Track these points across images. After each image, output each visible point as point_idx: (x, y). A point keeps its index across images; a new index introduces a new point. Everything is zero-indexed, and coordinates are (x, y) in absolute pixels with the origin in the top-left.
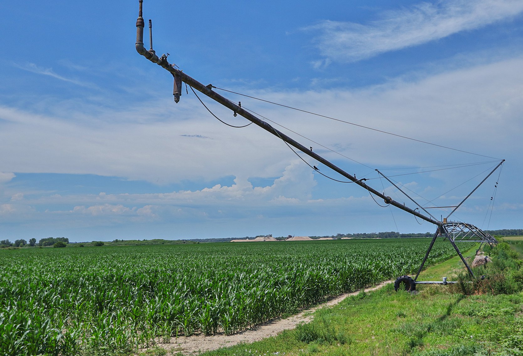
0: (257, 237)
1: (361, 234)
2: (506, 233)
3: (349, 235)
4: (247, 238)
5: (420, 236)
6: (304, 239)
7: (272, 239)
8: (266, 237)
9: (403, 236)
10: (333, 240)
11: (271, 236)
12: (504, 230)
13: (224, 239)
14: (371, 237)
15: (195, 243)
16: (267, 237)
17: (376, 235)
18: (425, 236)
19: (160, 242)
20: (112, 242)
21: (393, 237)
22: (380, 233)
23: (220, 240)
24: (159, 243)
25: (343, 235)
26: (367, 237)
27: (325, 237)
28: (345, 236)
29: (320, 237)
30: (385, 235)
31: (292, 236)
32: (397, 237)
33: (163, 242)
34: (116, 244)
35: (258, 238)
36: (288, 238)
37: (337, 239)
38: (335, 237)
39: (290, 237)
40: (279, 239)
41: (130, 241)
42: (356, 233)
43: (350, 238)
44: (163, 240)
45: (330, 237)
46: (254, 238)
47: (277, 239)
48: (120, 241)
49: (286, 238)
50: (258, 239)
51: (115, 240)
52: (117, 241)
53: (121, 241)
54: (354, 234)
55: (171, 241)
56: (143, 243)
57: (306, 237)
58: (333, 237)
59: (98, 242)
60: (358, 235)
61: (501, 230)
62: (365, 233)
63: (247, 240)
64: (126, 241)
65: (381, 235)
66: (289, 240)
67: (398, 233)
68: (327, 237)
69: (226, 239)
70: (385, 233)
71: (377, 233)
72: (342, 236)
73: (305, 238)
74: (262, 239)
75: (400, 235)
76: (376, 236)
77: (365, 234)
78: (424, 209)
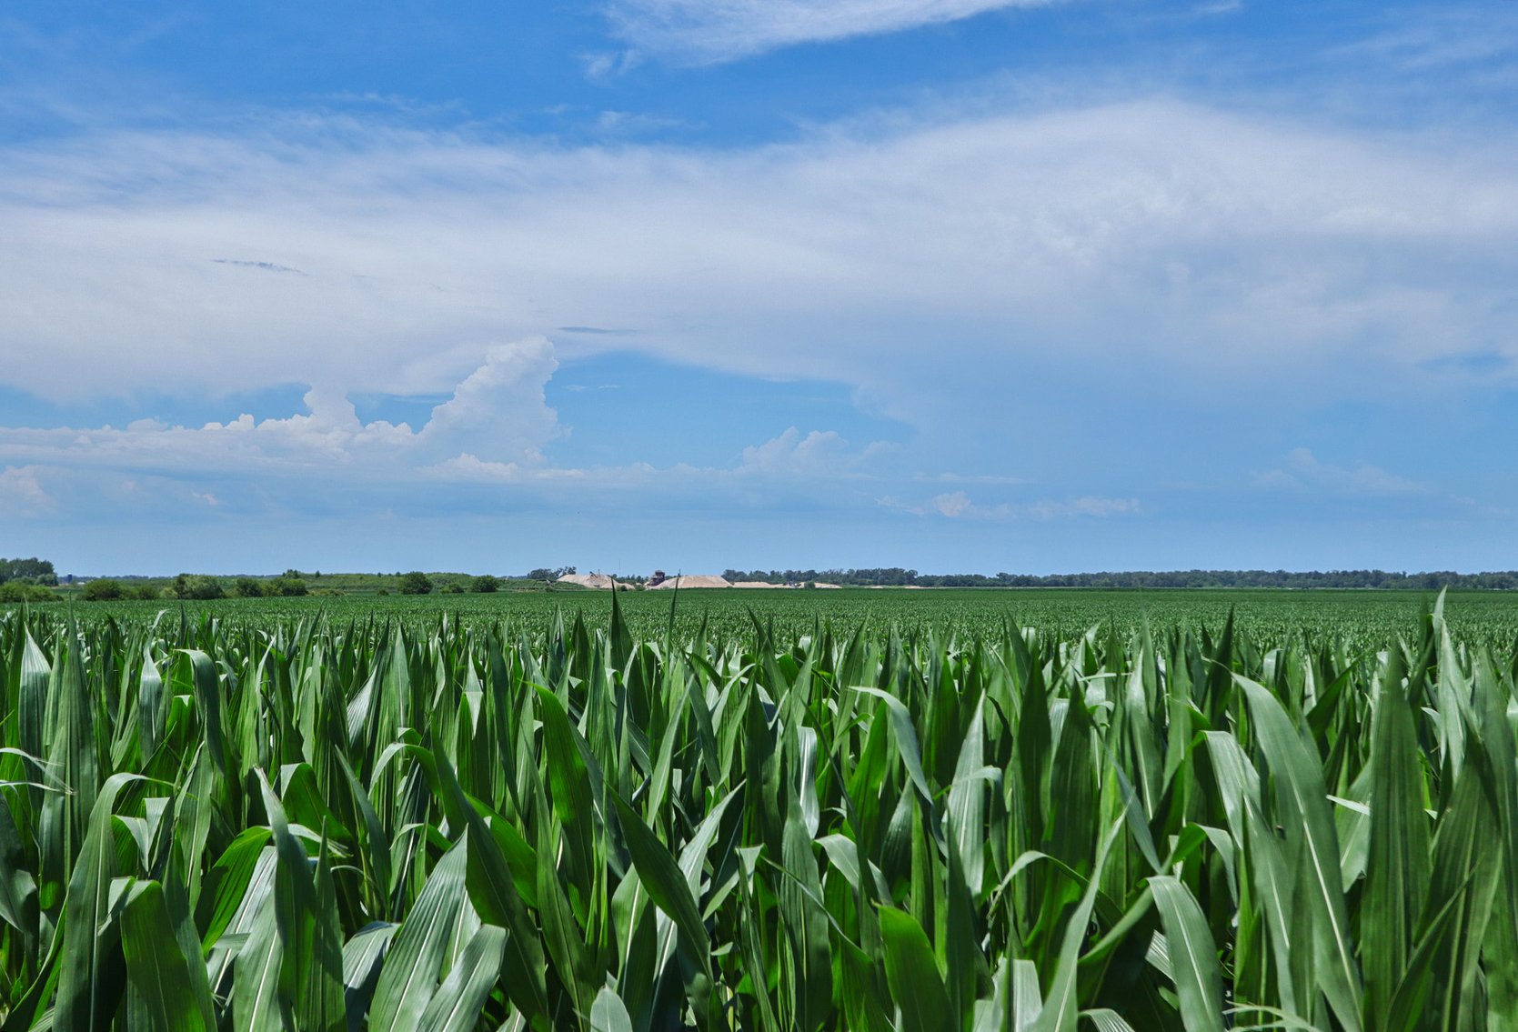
6: (711, 582)
62: (813, 571)
72: (740, 576)
73: (713, 579)
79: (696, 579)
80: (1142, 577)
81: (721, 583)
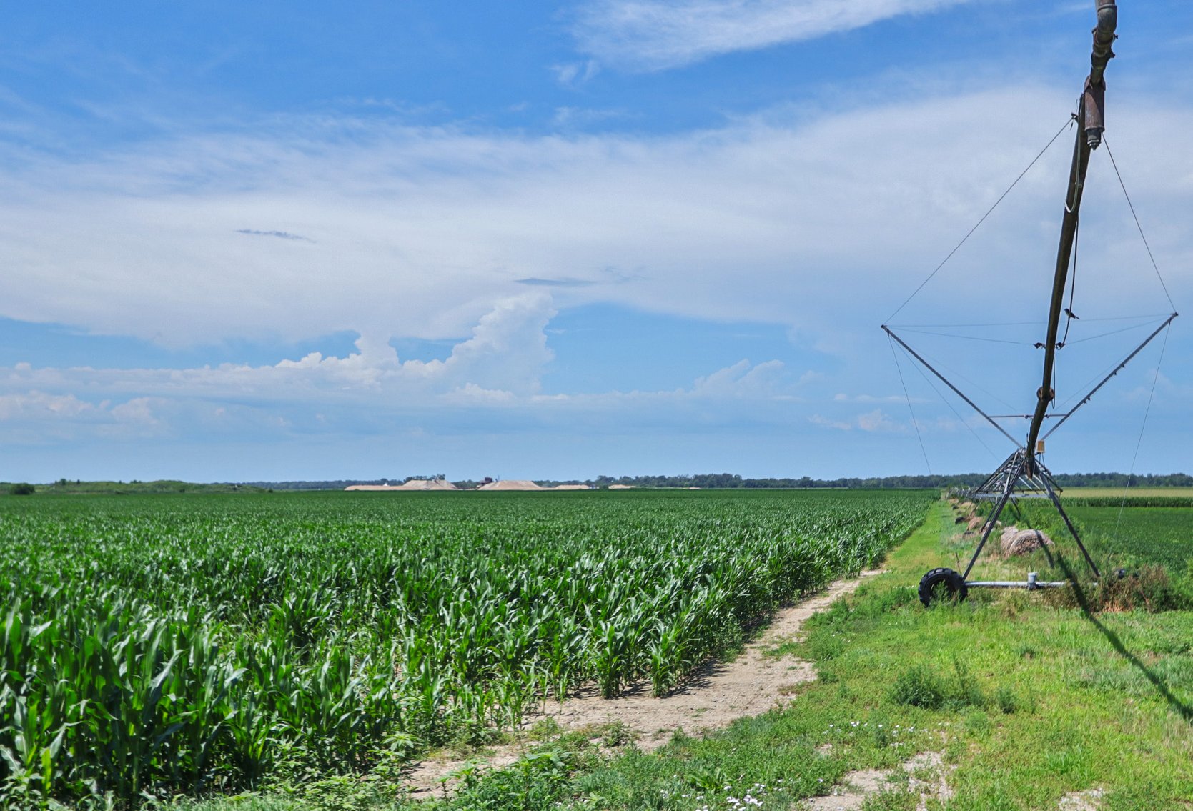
0: (409, 479)
1: (654, 478)
2: (976, 481)
3: (625, 480)
4: (384, 481)
5: (787, 484)
7: (446, 486)
8: (430, 479)
9: (751, 484)
10: (589, 490)
11: (442, 478)
12: (972, 475)
13: (327, 483)
14: (676, 486)
15: (262, 491)
16: (433, 481)
17: (689, 480)
18: (800, 486)
19: (174, 488)
20: (52, 485)
21: (726, 486)
22: (697, 477)
23: (317, 485)
24: (171, 489)
25: (612, 478)
26: (667, 486)
27: (569, 483)
28: (618, 483)
29: (558, 484)
30: (709, 480)
31: (494, 480)
32: (735, 486)
33: (182, 489)
34: (62, 490)
35: (412, 482)
36: (483, 484)
37: (598, 488)
38: (594, 483)
39: (489, 480)
40: (462, 487)
41: (97, 484)
42: (642, 475)
43: (629, 487)
44: (181, 482)
45: (581, 484)
46: (400, 483)
47: (456, 484)
48: (71, 483)
49: (478, 483)
50: (411, 486)
51: (58, 480)
52: (63, 482)
53: (74, 483)
54: (637, 477)
55: (203, 486)
56: (132, 489)
57: (526, 483)
58: (588, 483)
59: (19, 486)
60: (647, 480)
61: (966, 476)
63: (386, 487)
64: (87, 484)
65: (701, 481)
66: (487, 487)
67: (738, 478)
68: (575, 483)
69: (333, 483)
70: (710, 476)
71: (691, 476)
72: (610, 480)
73: (524, 483)
74: (421, 485)
75: (743, 481)
76: (688, 483)
77: (662, 478)
78: (992, 419)
79: (510, 483)
80: (903, 480)
81: (531, 486)
